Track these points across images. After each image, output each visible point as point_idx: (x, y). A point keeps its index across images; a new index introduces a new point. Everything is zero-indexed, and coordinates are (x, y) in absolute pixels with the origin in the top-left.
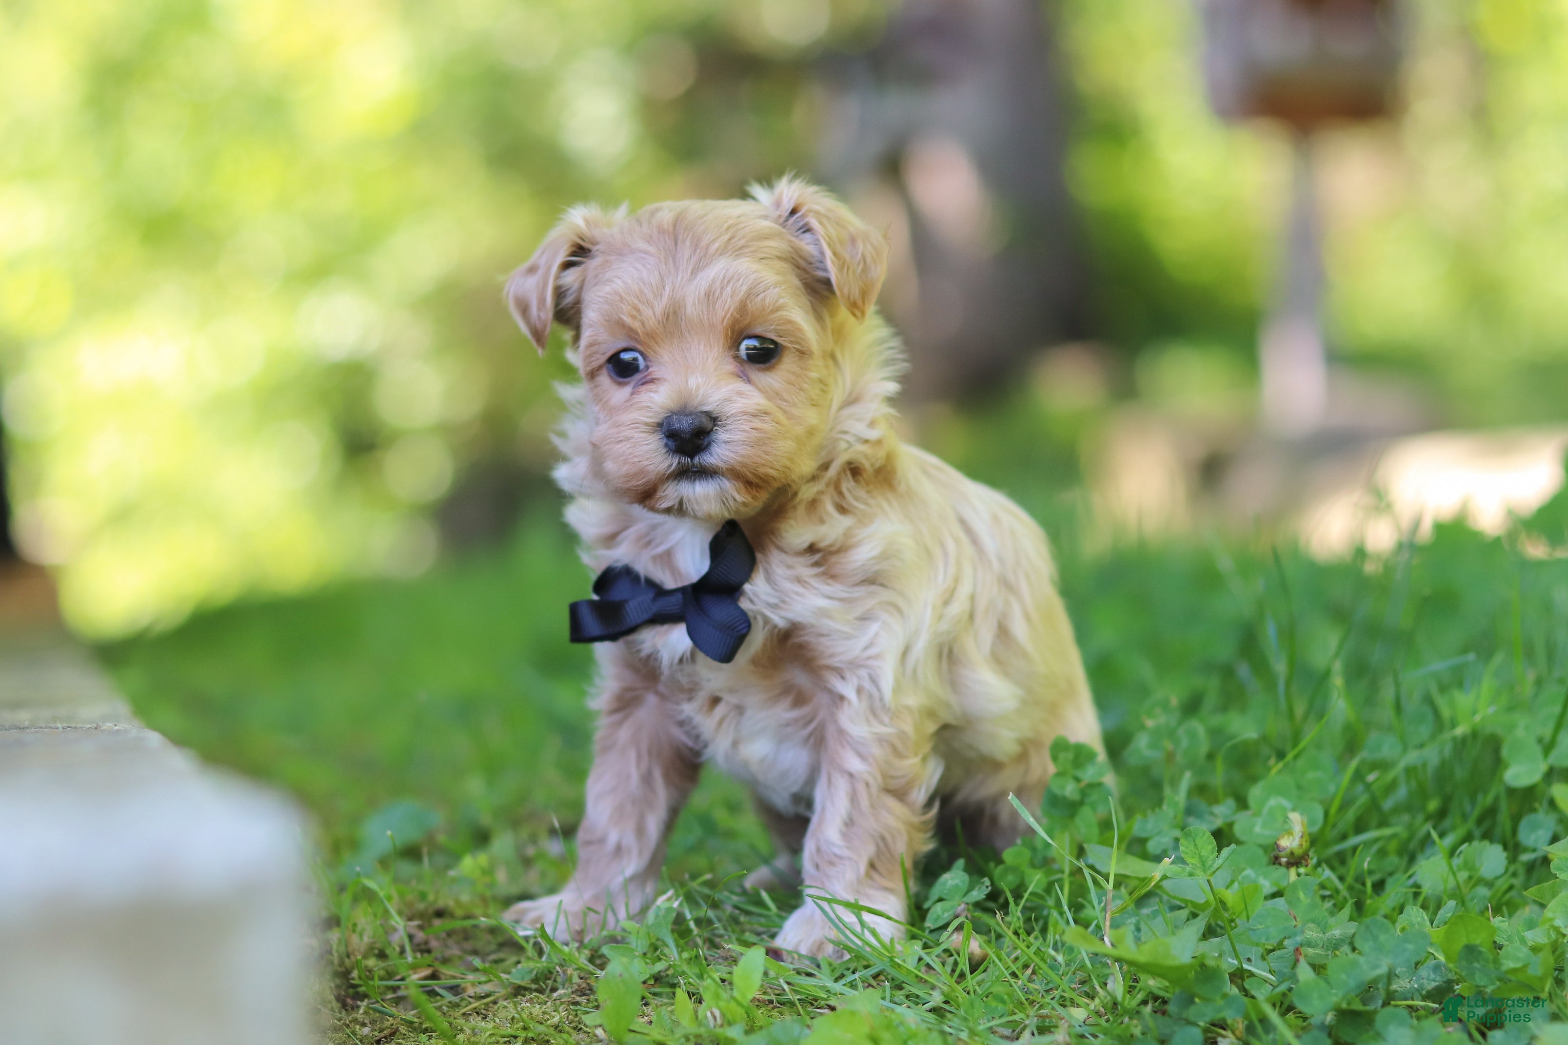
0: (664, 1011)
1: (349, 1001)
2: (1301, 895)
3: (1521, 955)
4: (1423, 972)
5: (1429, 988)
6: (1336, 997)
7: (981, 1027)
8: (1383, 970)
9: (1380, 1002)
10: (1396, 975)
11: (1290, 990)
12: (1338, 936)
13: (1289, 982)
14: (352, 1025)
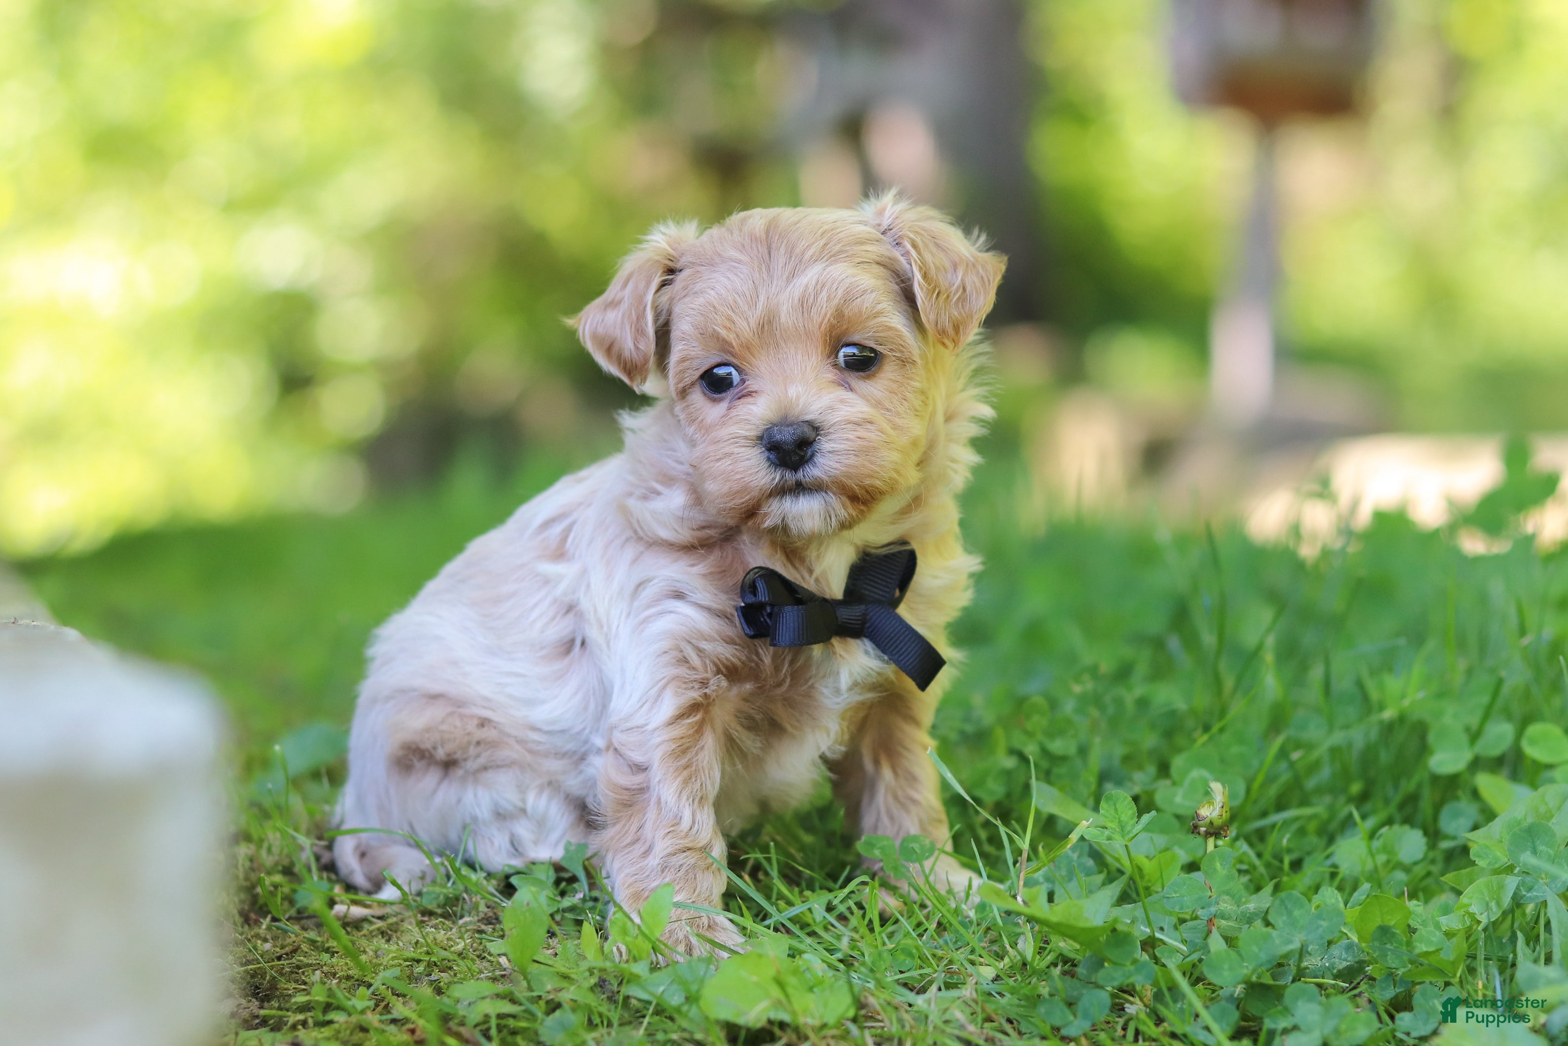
0: (570, 944)
1: (253, 916)
2: (1218, 865)
3: (1434, 939)
4: (1335, 951)
5: (1341, 967)
6: (1246, 970)
7: (889, 979)
8: (1295, 945)
9: (1291, 978)
10: (1308, 952)
11: (1200, 960)
12: (1252, 910)
13: (1201, 952)
14: (253, 940)
